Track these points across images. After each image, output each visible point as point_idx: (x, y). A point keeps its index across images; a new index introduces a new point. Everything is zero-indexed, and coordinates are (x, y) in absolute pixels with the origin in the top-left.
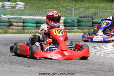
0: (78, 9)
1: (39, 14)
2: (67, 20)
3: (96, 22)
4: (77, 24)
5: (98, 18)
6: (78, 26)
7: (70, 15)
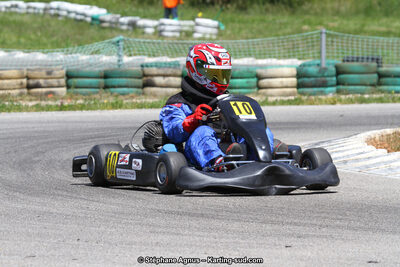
2: (305, 68)
3: (387, 72)
4: (334, 79)
6: (338, 84)
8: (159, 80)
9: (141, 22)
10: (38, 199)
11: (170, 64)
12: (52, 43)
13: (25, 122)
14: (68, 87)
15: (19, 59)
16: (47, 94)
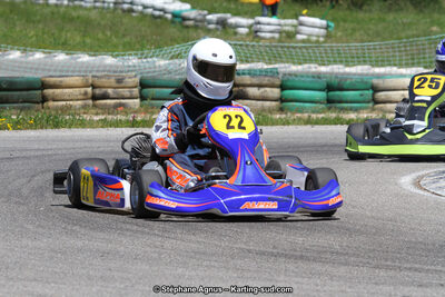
9: (233, 20)
10: (102, 235)
11: (266, 71)
12: (124, 45)
13: (88, 141)
14: (143, 98)
15: (83, 63)
16: (116, 106)
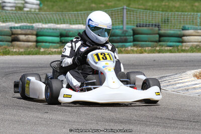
0: (133, 11)
1: (65, 20)
2: (114, 31)
4: (132, 37)
5: (169, 27)
7: (120, 22)
8: (22, 37)
